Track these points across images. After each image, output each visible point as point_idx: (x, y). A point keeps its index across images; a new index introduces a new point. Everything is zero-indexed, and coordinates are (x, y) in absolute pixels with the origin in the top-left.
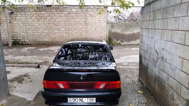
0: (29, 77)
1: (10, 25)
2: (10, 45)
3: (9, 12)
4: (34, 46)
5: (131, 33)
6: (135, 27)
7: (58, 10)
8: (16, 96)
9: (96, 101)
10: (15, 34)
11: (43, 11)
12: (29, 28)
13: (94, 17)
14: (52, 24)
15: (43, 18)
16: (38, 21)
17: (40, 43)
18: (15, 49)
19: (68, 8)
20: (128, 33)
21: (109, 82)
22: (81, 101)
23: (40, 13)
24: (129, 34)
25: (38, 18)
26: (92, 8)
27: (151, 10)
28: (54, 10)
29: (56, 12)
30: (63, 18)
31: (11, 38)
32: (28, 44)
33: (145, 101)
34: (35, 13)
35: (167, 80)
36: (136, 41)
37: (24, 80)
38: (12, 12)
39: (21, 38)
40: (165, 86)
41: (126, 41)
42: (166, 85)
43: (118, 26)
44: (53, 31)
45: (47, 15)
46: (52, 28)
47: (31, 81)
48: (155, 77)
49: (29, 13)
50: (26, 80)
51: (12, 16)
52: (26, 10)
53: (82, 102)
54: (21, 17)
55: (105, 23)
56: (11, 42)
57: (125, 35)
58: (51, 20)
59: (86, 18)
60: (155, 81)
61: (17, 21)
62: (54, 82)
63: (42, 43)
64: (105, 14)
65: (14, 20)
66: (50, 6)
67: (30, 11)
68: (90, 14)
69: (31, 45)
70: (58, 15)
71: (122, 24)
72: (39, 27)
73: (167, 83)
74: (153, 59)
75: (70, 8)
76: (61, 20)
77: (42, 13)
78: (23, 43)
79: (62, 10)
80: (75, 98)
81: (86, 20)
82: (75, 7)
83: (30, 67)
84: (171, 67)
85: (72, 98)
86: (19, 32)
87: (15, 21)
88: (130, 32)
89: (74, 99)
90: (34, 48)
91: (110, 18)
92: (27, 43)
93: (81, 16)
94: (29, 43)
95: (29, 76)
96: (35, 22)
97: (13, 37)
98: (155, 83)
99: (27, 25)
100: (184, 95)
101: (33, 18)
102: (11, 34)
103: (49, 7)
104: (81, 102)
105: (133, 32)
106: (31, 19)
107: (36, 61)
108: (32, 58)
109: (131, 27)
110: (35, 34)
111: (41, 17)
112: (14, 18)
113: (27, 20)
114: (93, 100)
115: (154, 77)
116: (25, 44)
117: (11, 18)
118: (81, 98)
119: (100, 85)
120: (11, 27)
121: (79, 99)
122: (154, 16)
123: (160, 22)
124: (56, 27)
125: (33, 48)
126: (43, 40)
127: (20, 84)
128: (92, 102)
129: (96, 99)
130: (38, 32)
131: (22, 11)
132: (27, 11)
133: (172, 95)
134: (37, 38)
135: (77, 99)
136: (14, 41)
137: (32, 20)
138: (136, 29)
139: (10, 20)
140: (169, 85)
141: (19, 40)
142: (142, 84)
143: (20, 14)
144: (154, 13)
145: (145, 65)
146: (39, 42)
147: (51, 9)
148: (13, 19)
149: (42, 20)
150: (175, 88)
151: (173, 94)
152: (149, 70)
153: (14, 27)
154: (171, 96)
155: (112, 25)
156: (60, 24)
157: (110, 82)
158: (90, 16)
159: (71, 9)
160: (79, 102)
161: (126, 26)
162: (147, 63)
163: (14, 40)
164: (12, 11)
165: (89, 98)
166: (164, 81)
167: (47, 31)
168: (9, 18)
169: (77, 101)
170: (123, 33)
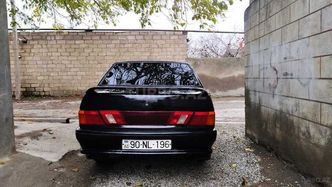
0: (51, 132)
1: (19, 62)
2: (18, 97)
3: (20, 40)
4: (59, 99)
5: (227, 76)
6: (235, 66)
7: (103, 37)
8: (28, 154)
9: (173, 147)
10: (27, 77)
11: (77, 40)
12: (52, 68)
13: (164, 50)
14: (93, 60)
15: (77, 50)
16: (68, 56)
17: (71, 94)
18: (26, 103)
19: (121, 34)
20: (222, 76)
21: (194, 113)
22: (146, 146)
23: (72, 42)
24: (224, 78)
25: (68, 50)
26: (162, 34)
27: (262, 5)
28: (98, 38)
29: (100, 42)
30: (112, 50)
31: (20, 85)
32: (50, 96)
33: (259, 160)
34: (64, 42)
35: (297, 110)
36: (238, 90)
37: (41, 135)
38: (25, 40)
39: (38, 85)
40: (293, 121)
41: (221, 90)
42: (295, 119)
43: (205, 64)
44: (94, 72)
45: (84, 46)
46: (92, 67)
47: (54, 138)
48: (274, 115)
49: (54, 42)
50: (45, 136)
51: (25, 47)
52: (49, 38)
53: (148, 149)
54: (39, 49)
55: (183, 59)
56: (20, 92)
57: (218, 79)
58: (92, 54)
59: (151, 50)
60: (275, 123)
61: (33, 55)
62: (99, 112)
63: (74, 94)
64: (183, 45)
65: (28, 54)
66: (91, 31)
67: (55, 40)
68: (158, 45)
69: (54, 97)
70: (103, 46)
71: (212, 61)
72: (70, 66)
73: (296, 114)
74: (270, 84)
75: (123, 34)
76: (108, 53)
77: (77, 42)
78: (41, 94)
79: (111, 37)
80: (135, 141)
81: (151, 53)
82: (133, 33)
83: (52, 122)
84: (301, 83)
85: (130, 141)
86: (34, 75)
87: (29, 56)
88: (225, 74)
89: (133, 143)
90: (60, 101)
91: (192, 53)
92: (47, 94)
93: (143, 47)
94: (51, 94)
95: (51, 130)
96: (63, 58)
97: (24, 82)
98: (276, 126)
99: (50, 62)
100: (328, 119)
101: (60, 50)
102: (21, 78)
103: (89, 33)
104: (145, 148)
105: (231, 75)
106: (57, 52)
107: (63, 115)
108: (57, 111)
109: (229, 65)
110: (62, 79)
111: (75, 48)
112: (28, 50)
113: (49, 54)
114: (167, 146)
115: (272, 116)
116: (45, 96)
117: (23, 51)
118: (145, 141)
119: (178, 118)
120: (21, 66)
121: (141, 142)
122: (267, 13)
123: (277, 18)
124: (99, 66)
125: (57, 101)
126: (76, 89)
127: (35, 141)
128: (165, 148)
129: (172, 143)
130: (67, 75)
131: (42, 39)
132: (51, 40)
133: (307, 131)
134: (64, 85)
135: (137, 143)
136: (25, 90)
137: (59, 54)
138: (236, 70)
139: (21, 54)
140: (299, 117)
141: (35, 88)
142: (252, 138)
143: (38, 43)
144: (267, 8)
145: (255, 104)
146: (68, 91)
147: (91, 36)
148: (25, 52)
149: (76, 54)
150: (310, 117)
151: (308, 128)
152: (263, 108)
153: (26, 65)
154: (304, 134)
155: (195, 63)
156: (105, 61)
157: (197, 113)
158: (158, 47)
159: (127, 36)
160: (141, 148)
161: (218, 64)
162: (259, 97)
163: (26, 88)
164: (25, 38)
165: (159, 141)
166: (291, 113)
167: (84, 73)
168: (18, 51)
169: (137, 146)
170: (213, 76)
